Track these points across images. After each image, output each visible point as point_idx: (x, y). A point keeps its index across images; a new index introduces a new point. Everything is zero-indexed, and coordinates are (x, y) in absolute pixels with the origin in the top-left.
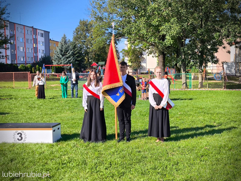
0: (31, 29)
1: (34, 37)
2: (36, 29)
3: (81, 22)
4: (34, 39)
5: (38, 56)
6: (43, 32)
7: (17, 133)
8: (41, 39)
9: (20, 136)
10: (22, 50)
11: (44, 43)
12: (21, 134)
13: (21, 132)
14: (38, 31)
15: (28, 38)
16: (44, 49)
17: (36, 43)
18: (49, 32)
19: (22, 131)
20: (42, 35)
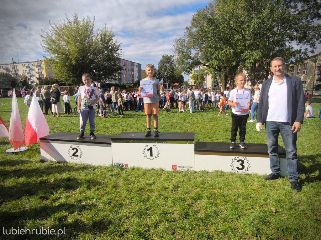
0: (130, 63)
1: (132, 68)
2: (133, 62)
3: (163, 57)
4: (132, 69)
5: (134, 80)
6: (137, 64)
7: (237, 160)
8: (136, 69)
9: (241, 164)
10: (125, 76)
11: (138, 72)
12: (243, 162)
13: (243, 159)
14: (134, 64)
15: (128, 68)
16: (138, 75)
17: (133, 72)
18: (141, 64)
19: (244, 157)
20: (137, 66)
